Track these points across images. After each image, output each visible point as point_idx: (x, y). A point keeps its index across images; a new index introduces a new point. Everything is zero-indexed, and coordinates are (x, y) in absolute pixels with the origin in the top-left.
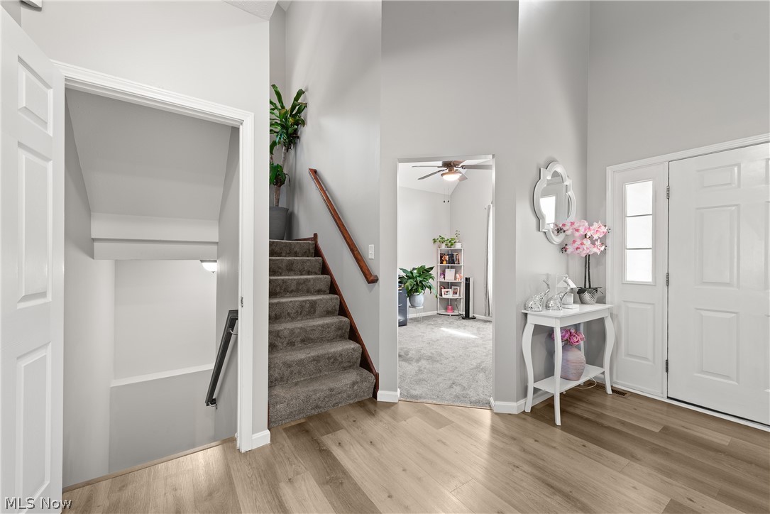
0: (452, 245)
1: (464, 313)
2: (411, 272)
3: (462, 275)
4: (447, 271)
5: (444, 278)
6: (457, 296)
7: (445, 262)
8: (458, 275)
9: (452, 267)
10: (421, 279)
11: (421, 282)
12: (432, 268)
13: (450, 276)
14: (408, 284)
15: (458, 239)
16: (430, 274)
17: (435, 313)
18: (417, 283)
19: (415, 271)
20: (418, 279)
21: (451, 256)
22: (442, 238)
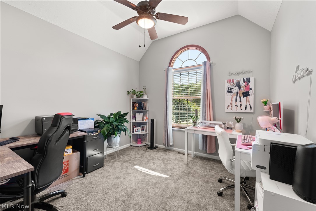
0: (141, 96)
1: (149, 143)
2: (109, 118)
3: (148, 117)
4: (137, 114)
5: (135, 119)
6: (144, 132)
7: (136, 108)
8: (145, 118)
9: (141, 112)
10: (117, 124)
11: (117, 126)
12: (126, 114)
13: (139, 118)
14: (104, 129)
15: (145, 92)
16: (126, 119)
17: (128, 145)
18: (113, 127)
19: (112, 116)
20: (115, 123)
21: (140, 104)
22: (134, 91)
